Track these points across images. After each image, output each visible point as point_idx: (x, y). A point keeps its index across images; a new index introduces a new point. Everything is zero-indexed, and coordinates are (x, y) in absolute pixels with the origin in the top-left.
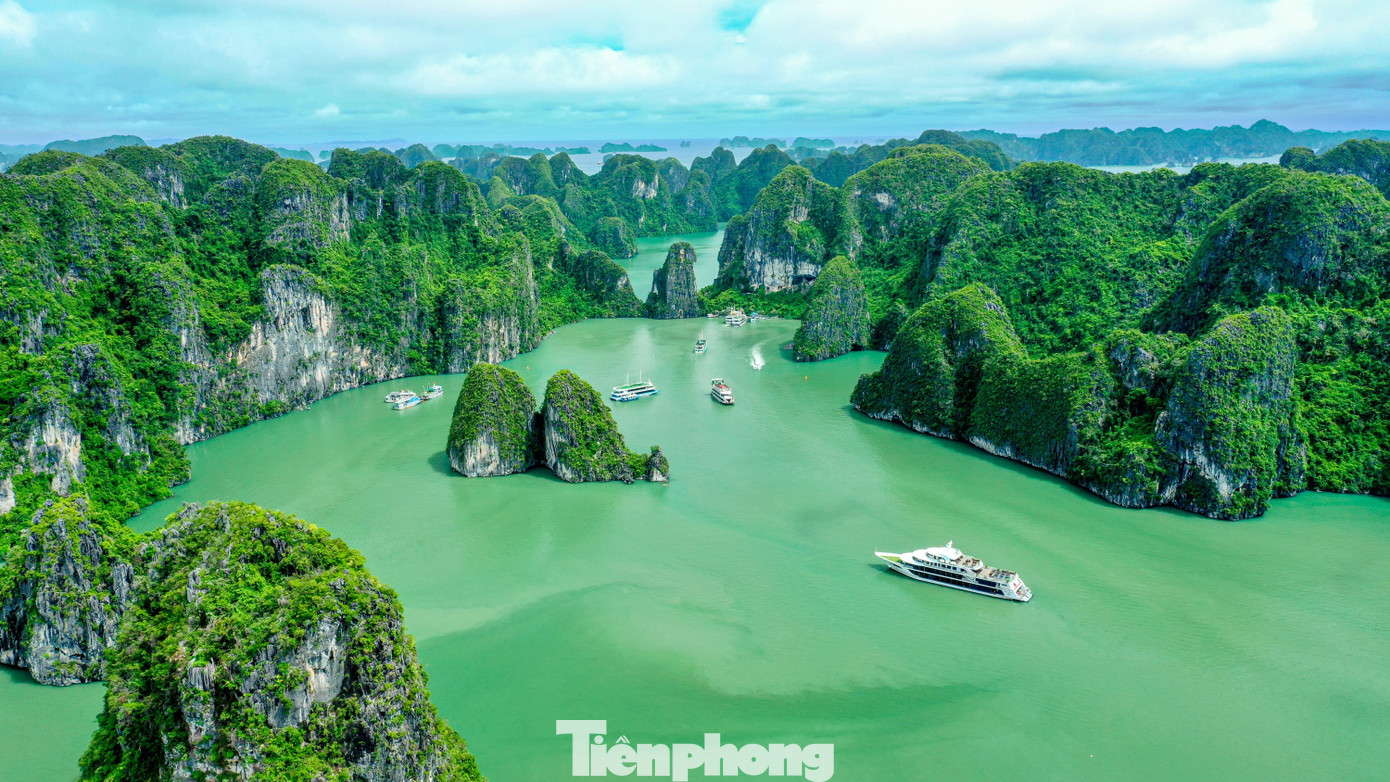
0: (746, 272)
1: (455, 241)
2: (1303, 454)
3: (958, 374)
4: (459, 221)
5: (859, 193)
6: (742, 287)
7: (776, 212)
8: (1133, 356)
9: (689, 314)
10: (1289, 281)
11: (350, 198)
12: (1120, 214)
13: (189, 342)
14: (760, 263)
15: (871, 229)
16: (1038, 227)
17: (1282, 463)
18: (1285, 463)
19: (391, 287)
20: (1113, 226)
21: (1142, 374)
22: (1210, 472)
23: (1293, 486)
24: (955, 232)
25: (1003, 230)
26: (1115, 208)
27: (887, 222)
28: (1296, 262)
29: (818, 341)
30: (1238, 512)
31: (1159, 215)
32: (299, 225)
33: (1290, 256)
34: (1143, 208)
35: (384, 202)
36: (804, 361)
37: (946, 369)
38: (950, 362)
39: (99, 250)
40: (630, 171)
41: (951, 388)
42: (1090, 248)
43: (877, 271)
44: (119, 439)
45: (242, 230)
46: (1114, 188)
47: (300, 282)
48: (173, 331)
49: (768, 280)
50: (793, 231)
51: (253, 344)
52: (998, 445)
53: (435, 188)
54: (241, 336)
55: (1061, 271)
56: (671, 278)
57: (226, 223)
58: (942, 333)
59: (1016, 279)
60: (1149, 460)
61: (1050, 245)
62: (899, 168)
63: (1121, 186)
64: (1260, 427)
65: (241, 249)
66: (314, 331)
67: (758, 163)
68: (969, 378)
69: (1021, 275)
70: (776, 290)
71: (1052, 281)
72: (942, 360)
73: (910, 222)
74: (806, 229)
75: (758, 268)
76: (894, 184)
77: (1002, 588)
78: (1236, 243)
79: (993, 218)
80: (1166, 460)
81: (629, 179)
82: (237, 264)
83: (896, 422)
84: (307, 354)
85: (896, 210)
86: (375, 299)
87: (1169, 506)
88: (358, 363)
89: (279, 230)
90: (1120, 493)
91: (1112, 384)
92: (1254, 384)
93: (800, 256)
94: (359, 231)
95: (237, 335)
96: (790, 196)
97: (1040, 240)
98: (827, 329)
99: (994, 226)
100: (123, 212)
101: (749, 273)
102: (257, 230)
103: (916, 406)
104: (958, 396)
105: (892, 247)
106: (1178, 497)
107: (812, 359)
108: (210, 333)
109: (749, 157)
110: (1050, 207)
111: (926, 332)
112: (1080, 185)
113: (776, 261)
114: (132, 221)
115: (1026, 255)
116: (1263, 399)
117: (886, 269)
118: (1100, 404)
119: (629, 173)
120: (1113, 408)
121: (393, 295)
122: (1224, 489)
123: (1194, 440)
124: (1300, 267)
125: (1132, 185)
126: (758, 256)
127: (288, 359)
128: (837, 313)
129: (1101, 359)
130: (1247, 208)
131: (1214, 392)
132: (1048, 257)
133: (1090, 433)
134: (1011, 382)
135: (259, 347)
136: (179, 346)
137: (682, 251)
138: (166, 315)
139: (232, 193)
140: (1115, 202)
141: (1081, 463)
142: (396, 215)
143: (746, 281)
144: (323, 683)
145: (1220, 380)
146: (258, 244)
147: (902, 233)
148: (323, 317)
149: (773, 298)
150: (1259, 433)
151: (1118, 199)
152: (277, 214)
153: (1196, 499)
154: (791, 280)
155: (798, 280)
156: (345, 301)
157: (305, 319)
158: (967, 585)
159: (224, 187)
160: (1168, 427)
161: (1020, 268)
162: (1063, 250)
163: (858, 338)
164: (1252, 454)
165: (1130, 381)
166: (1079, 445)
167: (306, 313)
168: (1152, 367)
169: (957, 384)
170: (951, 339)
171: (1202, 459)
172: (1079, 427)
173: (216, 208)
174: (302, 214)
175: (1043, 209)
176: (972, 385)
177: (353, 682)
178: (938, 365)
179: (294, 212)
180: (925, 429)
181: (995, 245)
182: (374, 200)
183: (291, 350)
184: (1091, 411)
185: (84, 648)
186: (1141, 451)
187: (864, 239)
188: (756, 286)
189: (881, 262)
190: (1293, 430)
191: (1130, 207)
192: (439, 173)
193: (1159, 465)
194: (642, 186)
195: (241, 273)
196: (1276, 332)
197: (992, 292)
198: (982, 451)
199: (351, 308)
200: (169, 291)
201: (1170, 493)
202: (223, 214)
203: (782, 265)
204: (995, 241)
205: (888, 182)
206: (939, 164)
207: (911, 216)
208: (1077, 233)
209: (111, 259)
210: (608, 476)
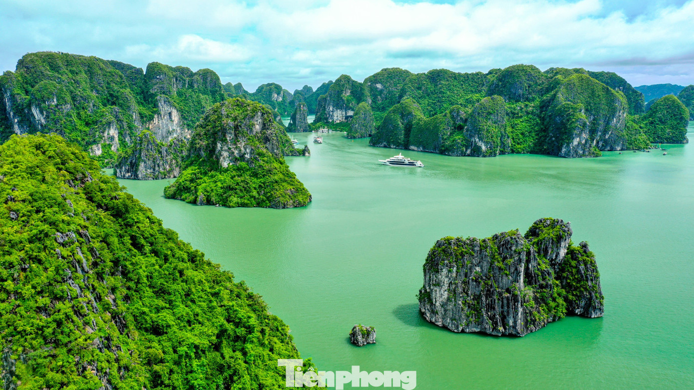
0: (326, 115)
1: (215, 98)
2: (509, 141)
3: (405, 127)
4: (216, 91)
5: (370, 84)
6: (325, 121)
7: (338, 91)
8: (458, 113)
9: (305, 131)
10: (512, 98)
11: (176, 80)
12: (464, 87)
13: (136, 118)
14: (332, 111)
15: (374, 97)
16: (435, 91)
17: (502, 143)
18: (503, 143)
19: (198, 109)
20: (461, 91)
21: (461, 118)
22: (480, 144)
23: (506, 150)
24: (405, 94)
25: (422, 93)
26: (462, 85)
27: (380, 95)
28: (514, 92)
29: (356, 132)
30: (488, 155)
31: (477, 87)
32: (163, 85)
33: (512, 90)
34: (472, 85)
35: (188, 82)
36: (351, 138)
37: (401, 126)
38: (402, 124)
39: (104, 85)
40: (270, 89)
41: (403, 132)
42: (453, 98)
43: (377, 113)
44: (126, 139)
45: (140, 87)
46: (462, 78)
47: (169, 102)
48: (131, 113)
49: (335, 118)
50: (345, 99)
51: (155, 122)
52: (418, 147)
53: (207, 78)
54: (151, 119)
55: (443, 106)
56: (298, 116)
57: (134, 84)
58: (399, 114)
59: (427, 109)
60: (462, 141)
61: (439, 97)
62: (384, 75)
63: (464, 77)
64: (494, 130)
65: (141, 94)
66: (173, 121)
67: (325, 89)
68: (408, 129)
69: (429, 108)
70: (338, 122)
71: (440, 109)
72: (400, 123)
73: (389, 94)
74: (349, 98)
75: (331, 113)
76: (383, 80)
77: (415, 164)
78: (496, 87)
79: (419, 88)
80: (467, 141)
81: (270, 92)
82: (139, 100)
83: (385, 147)
84: (171, 130)
85: (384, 90)
86: (193, 113)
87: (469, 155)
88: (187, 136)
89: (155, 87)
90: (454, 152)
91: (452, 122)
92: (492, 117)
93: (348, 108)
94: (179, 92)
95: (150, 118)
96: (343, 85)
97: (436, 95)
98: (360, 127)
99: (419, 91)
100: (110, 73)
101: (328, 115)
102: (146, 87)
103: (392, 139)
104: (405, 134)
105: (383, 104)
106: (471, 153)
107: (354, 138)
108: (142, 116)
109: (321, 86)
110: (439, 84)
111: (394, 115)
112: (449, 77)
113: (338, 110)
114: (113, 76)
115: (431, 101)
116: (495, 123)
117: (381, 112)
118: (448, 129)
119: (270, 90)
120: (453, 129)
121: (198, 112)
122: (484, 148)
123: (475, 134)
124: (515, 94)
125: (468, 77)
126: (331, 109)
127: (165, 130)
128: (363, 122)
129: (448, 115)
130: (500, 76)
131: (480, 119)
132: (438, 101)
133: (445, 137)
134: (422, 126)
135: (156, 124)
136: (133, 118)
137: (302, 106)
138: (129, 107)
139: (136, 74)
140: (462, 83)
141: (443, 146)
142: (193, 87)
143: (327, 119)
144: (258, 127)
145: (481, 115)
146: (147, 92)
147: (386, 99)
148: (176, 116)
149: (337, 124)
150: (494, 132)
151: (463, 82)
152: (154, 81)
153: (476, 152)
154: (344, 118)
155: (347, 118)
156: (182, 112)
157: (170, 117)
158: (406, 165)
159: (134, 71)
160: (467, 130)
161: (429, 105)
162: (443, 98)
163: (371, 132)
164: (492, 137)
165: (458, 121)
166: (442, 141)
167: (170, 114)
168: (464, 116)
169: (405, 131)
170: (403, 116)
171: (477, 140)
172: (442, 135)
173: (131, 79)
174: (163, 81)
175: (437, 85)
176: (410, 131)
177: (264, 127)
178: (399, 124)
179: (160, 81)
180: (394, 147)
181: (420, 98)
182: (185, 81)
183: (166, 127)
184: (445, 131)
185: (154, 170)
186: (459, 139)
187: (372, 101)
188: (330, 121)
189: (379, 110)
190: (506, 133)
191: (467, 85)
192: (208, 72)
193: (465, 142)
194: (276, 96)
195: (141, 102)
196: (499, 102)
197: (415, 101)
198: (413, 150)
199: (184, 115)
200: (129, 99)
201: (469, 152)
202: (133, 81)
203: (341, 112)
204: (420, 96)
205: (380, 79)
206: (400, 73)
207: (389, 92)
208: (448, 93)
209: (107, 88)
210: (290, 154)
